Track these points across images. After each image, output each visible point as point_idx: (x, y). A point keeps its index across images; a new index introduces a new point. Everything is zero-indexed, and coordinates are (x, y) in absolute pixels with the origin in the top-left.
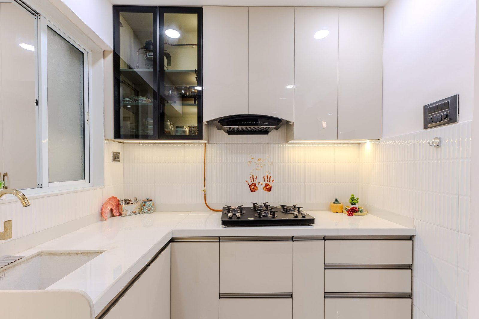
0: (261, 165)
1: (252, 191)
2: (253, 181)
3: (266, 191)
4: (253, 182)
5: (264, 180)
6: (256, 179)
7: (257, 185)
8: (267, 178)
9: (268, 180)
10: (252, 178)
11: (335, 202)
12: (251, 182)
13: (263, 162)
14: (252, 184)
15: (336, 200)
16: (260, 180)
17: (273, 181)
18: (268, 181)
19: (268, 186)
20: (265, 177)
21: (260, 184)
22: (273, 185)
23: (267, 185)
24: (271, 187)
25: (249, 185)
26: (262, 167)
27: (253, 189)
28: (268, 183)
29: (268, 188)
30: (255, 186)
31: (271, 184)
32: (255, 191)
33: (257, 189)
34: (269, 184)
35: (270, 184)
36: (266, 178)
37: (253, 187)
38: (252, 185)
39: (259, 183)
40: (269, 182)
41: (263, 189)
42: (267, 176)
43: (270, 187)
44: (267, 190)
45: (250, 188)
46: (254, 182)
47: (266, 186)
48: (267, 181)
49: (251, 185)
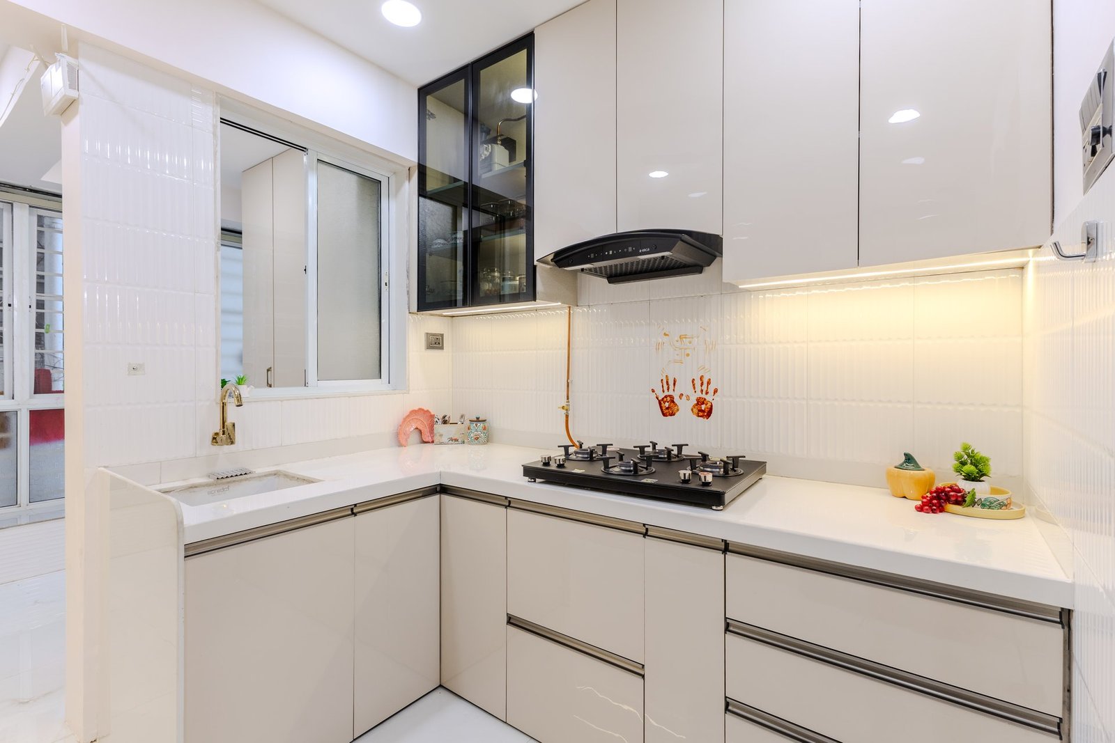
0: (688, 351)
1: (664, 415)
2: (668, 389)
3: (699, 416)
4: (666, 393)
5: (694, 388)
6: (674, 384)
7: (677, 400)
8: (702, 384)
9: (704, 387)
10: (667, 383)
11: (902, 465)
12: (663, 392)
13: (690, 343)
14: (666, 397)
15: (909, 459)
16: (684, 387)
17: (716, 391)
18: (704, 392)
19: (703, 403)
20: (695, 382)
21: (684, 397)
22: (717, 402)
23: (700, 402)
24: (712, 406)
25: (657, 398)
26: (688, 355)
27: (667, 408)
28: (704, 396)
29: (703, 409)
30: (673, 401)
31: (711, 400)
32: (673, 414)
33: (678, 410)
34: (705, 399)
35: (709, 398)
36: (698, 383)
37: (667, 404)
38: (665, 399)
39: (682, 395)
40: (707, 393)
41: (692, 410)
42: (701, 378)
43: (709, 405)
44: (701, 414)
45: (661, 407)
46: (671, 393)
47: (697, 404)
48: (702, 391)
49: (663, 399)
